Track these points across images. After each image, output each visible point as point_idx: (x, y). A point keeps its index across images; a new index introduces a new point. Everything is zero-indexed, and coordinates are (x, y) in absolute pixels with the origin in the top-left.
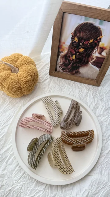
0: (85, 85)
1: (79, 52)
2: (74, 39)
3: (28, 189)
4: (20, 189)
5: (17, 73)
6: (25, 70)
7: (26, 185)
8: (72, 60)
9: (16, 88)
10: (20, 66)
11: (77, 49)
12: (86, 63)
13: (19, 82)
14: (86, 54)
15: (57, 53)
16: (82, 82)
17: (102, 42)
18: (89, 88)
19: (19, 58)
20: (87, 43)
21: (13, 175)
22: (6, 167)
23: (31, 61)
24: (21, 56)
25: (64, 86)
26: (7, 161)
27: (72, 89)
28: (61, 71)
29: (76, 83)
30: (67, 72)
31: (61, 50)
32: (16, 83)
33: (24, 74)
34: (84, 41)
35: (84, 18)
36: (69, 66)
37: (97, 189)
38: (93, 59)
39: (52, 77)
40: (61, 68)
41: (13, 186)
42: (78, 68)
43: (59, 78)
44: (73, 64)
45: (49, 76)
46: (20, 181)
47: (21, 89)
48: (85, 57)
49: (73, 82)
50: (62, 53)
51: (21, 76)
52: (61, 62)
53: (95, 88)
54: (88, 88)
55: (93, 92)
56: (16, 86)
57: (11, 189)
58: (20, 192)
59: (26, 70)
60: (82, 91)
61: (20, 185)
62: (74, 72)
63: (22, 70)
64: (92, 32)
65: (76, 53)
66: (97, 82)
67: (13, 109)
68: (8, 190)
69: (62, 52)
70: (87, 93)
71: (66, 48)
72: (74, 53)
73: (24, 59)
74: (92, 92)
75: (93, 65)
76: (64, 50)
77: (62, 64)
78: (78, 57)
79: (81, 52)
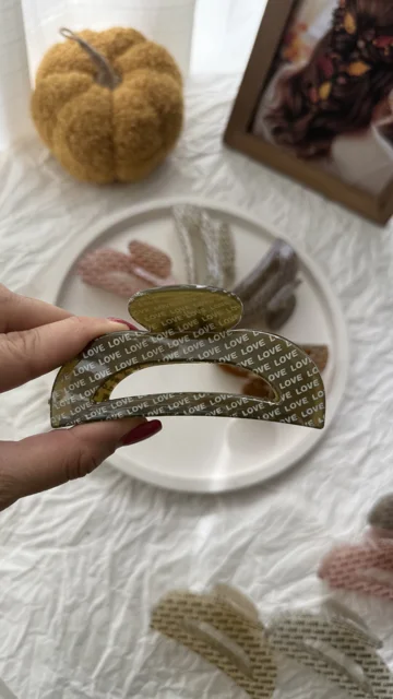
1: (346, 75)
2: (343, 18)
6: (141, 84)
10: (129, 71)
11: (341, 63)
13: (110, 121)
19: (132, 43)
20: (383, 44)
24: (142, 39)
27: (286, 211)
28: (268, 134)
29: (307, 193)
31: (285, 53)
32: (102, 120)
34: (376, 37)
37: (283, 535)
38: (389, 113)
44: (316, 117)
52: (274, 99)
65: (336, 76)
66: (382, 206)
67: (68, 217)
69: (288, 61)
71: (306, 49)
72: (329, 76)
76: (295, 54)
77: (276, 111)
78: (338, 94)
79: (354, 76)
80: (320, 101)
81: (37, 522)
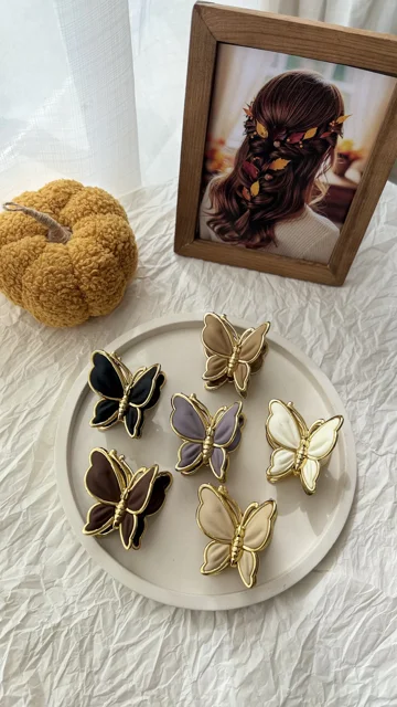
0: (293, 284)
1: (270, 172)
2: (255, 127)
3: (117, 622)
4: (89, 622)
5: (65, 244)
6: (91, 231)
7: (109, 609)
8: (249, 198)
9: (64, 291)
10: (75, 221)
11: (264, 163)
12: (294, 209)
13: (73, 273)
14: (296, 177)
15: (198, 175)
16: (283, 274)
17: (345, 135)
18: (309, 292)
19: (70, 194)
20: (296, 140)
21: (65, 580)
22: (40, 553)
23: (112, 202)
24: (79, 187)
25: (224, 289)
26: (45, 535)
27: (251, 298)
28: (214, 235)
29: (264, 276)
30: (232, 239)
31: (211, 167)
32: (66, 274)
33: (88, 244)
34: (288, 135)
35: (283, 57)
36: (242, 221)
37: (343, 612)
38: (319, 193)
39: (183, 260)
40: (213, 229)
41: (67, 614)
42: (271, 224)
43: (208, 264)
44: (253, 212)
45: (174, 257)
46: (88, 596)
47: (82, 296)
48: (293, 188)
49: (253, 274)
50: (216, 177)
51: (80, 251)
52: (212, 207)
53: (327, 293)
54: (305, 292)
55: (321, 304)
56: (63, 283)
57: (59, 623)
58: (91, 630)
59: (94, 232)
60: (283, 301)
61: (88, 608)
62: (258, 240)
63: (81, 231)
64: (311, 104)
65: (262, 174)
66: (334, 270)
67: (57, 365)
68: (50, 626)
69: (216, 173)
70: (302, 310)
71: (229, 159)
72: (255, 176)
73: (87, 196)
74: (319, 306)
75: (318, 212)
76: (220, 165)
77: (216, 215)
78: (268, 189)
79: (278, 171)
80: (253, 198)
81: (113, 676)
